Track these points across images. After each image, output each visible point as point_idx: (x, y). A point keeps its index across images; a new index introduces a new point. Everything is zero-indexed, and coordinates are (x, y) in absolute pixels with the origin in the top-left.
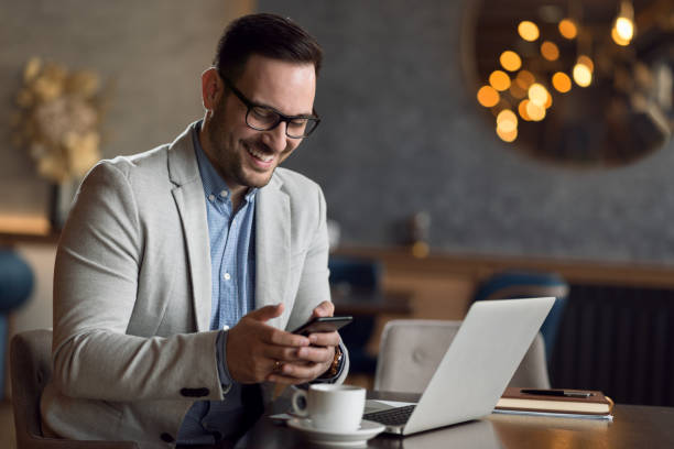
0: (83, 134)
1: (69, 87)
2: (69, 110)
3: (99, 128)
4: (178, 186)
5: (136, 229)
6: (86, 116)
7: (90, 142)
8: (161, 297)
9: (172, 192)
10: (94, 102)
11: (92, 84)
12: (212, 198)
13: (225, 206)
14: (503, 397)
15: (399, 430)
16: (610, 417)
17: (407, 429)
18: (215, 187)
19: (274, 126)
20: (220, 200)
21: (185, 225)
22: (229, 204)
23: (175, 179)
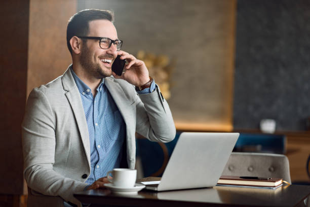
0: (161, 83)
2: (156, 74)
3: (169, 81)
4: (68, 91)
5: (51, 115)
6: (163, 75)
8: (68, 140)
9: (65, 95)
10: (166, 69)
11: (165, 61)
12: (84, 93)
13: (90, 96)
14: (220, 179)
15: (156, 189)
16: (274, 188)
17: (159, 189)
18: (84, 89)
19: (110, 46)
20: (87, 93)
21: (73, 108)
22: (92, 94)
23: (66, 89)
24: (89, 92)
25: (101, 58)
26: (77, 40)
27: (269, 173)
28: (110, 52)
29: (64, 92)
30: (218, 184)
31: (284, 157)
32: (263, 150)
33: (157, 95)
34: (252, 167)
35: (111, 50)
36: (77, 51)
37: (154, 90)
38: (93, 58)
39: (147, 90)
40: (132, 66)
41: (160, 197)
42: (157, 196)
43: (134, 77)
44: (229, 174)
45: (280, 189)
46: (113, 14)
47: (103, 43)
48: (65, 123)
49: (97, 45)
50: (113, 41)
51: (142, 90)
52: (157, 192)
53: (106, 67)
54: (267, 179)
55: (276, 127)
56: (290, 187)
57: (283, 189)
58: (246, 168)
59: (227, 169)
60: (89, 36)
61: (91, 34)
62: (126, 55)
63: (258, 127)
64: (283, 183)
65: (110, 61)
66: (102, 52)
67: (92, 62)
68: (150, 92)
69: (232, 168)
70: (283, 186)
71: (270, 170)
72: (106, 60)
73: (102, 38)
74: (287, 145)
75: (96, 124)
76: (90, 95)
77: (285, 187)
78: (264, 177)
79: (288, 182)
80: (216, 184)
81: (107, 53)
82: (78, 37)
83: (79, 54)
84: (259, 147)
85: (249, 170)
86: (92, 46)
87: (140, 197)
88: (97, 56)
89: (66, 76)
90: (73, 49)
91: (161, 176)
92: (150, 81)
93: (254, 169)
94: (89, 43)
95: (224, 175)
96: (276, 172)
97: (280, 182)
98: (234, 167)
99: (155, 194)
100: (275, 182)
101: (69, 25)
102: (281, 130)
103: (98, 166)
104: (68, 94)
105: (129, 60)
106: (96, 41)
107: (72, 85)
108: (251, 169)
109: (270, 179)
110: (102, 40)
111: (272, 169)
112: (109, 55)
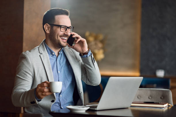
0: (99, 50)
1: (96, 38)
2: (96, 44)
3: (103, 48)
4: (41, 54)
6: (100, 45)
7: (101, 51)
9: (40, 56)
10: (102, 42)
11: (101, 37)
12: (51, 55)
15: (96, 109)
16: (163, 108)
17: (98, 109)
18: (51, 53)
19: (66, 30)
20: (53, 55)
21: (44, 63)
22: (56, 55)
23: (40, 52)
24: (54, 55)
25: (61, 36)
26: (48, 26)
27: (161, 100)
28: (66, 34)
29: (39, 54)
30: (131, 106)
31: (169, 91)
32: (157, 87)
33: (91, 59)
34: (151, 96)
35: (66, 33)
36: (48, 32)
37: (90, 56)
38: (56, 36)
39: (85, 56)
40: (79, 41)
41: (98, 113)
42: (96, 113)
43: (79, 48)
44: (138, 100)
45: (167, 108)
46: (69, 12)
47: (62, 28)
48: (39, 72)
49: (59, 29)
50: (68, 28)
51: (83, 55)
52: (96, 111)
53: (63, 42)
54: (159, 103)
55: (165, 74)
56: (172, 107)
57: (168, 109)
58: (147, 97)
59: (137, 98)
60: (55, 24)
61: (56, 23)
62: (76, 35)
63: (155, 74)
64: (168, 105)
65: (66, 38)
66: (61, 33)
67: (56, 39)
68: (87, 57)
69: (139, 97)
70: (168, 107)
71: (161, 98)
72: (63, 38)
73: (62, 26)
74: (171, 84)
75: (59, 72)
76: (55, 56)
77: (170, 108)
78: (157, 102)
79: (172, 105)
80: (130, 106)
81: (64, 34)
82: (49, 24)
83: (49, 33)
84: (155, 85)
85: (149, 98)
86: (56, 30)
87: (87, 113)
88: (59, 35)
89: (41, 45)
90: (46, 30)
91: (98, 102)
92: (88, 51)
93: (152, 98)
94: (55, 28)
95: (135, 101)
96: (164, 99)
97: (167, 105)
98: (140, 96)
99: (95, 112)
100: (164, 105)
101: (44, 16)
102: (167, 75)
103: (61, 96)
104: (42, 56)
105: (78, 38)
106: (58, 27)
107: (44, 50)
108: (150, 98)
109: (161, 103)
110: (62, 27)
111: (162, 97)
112: (65, 35)
